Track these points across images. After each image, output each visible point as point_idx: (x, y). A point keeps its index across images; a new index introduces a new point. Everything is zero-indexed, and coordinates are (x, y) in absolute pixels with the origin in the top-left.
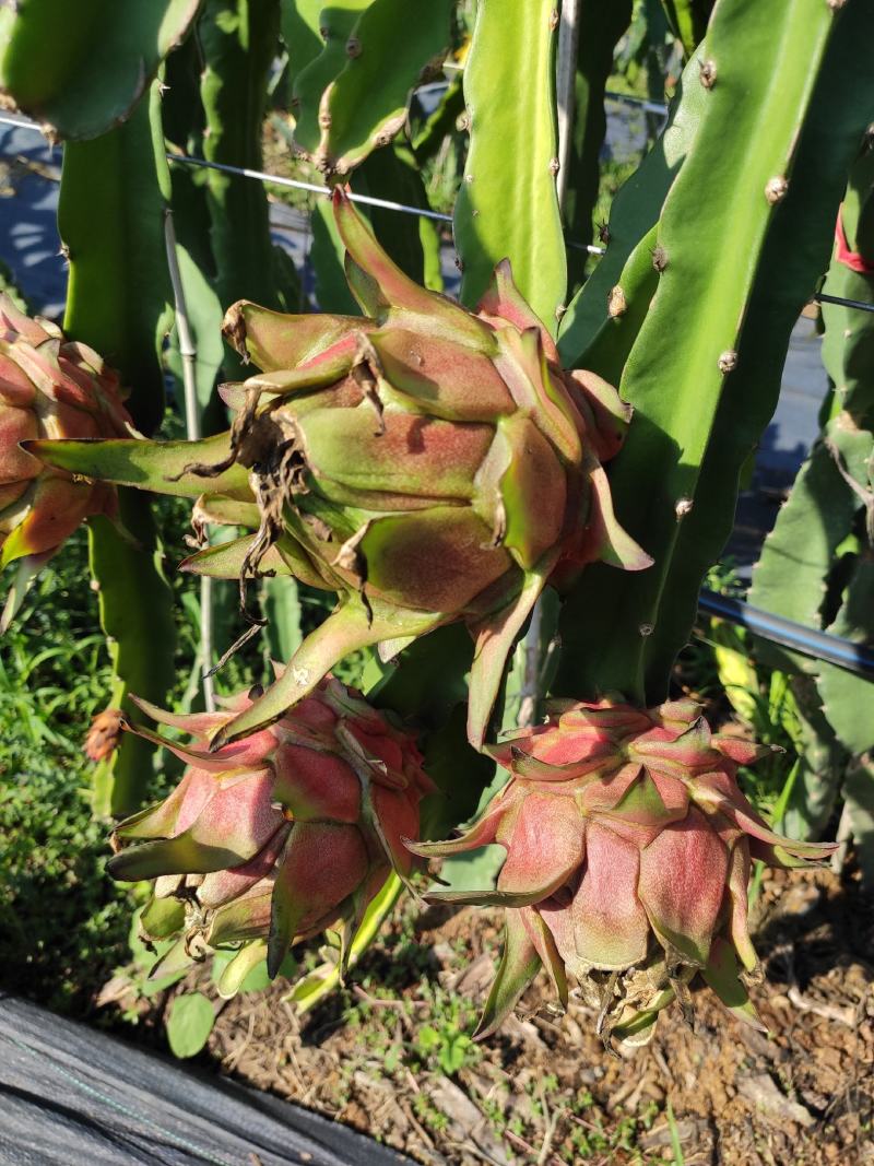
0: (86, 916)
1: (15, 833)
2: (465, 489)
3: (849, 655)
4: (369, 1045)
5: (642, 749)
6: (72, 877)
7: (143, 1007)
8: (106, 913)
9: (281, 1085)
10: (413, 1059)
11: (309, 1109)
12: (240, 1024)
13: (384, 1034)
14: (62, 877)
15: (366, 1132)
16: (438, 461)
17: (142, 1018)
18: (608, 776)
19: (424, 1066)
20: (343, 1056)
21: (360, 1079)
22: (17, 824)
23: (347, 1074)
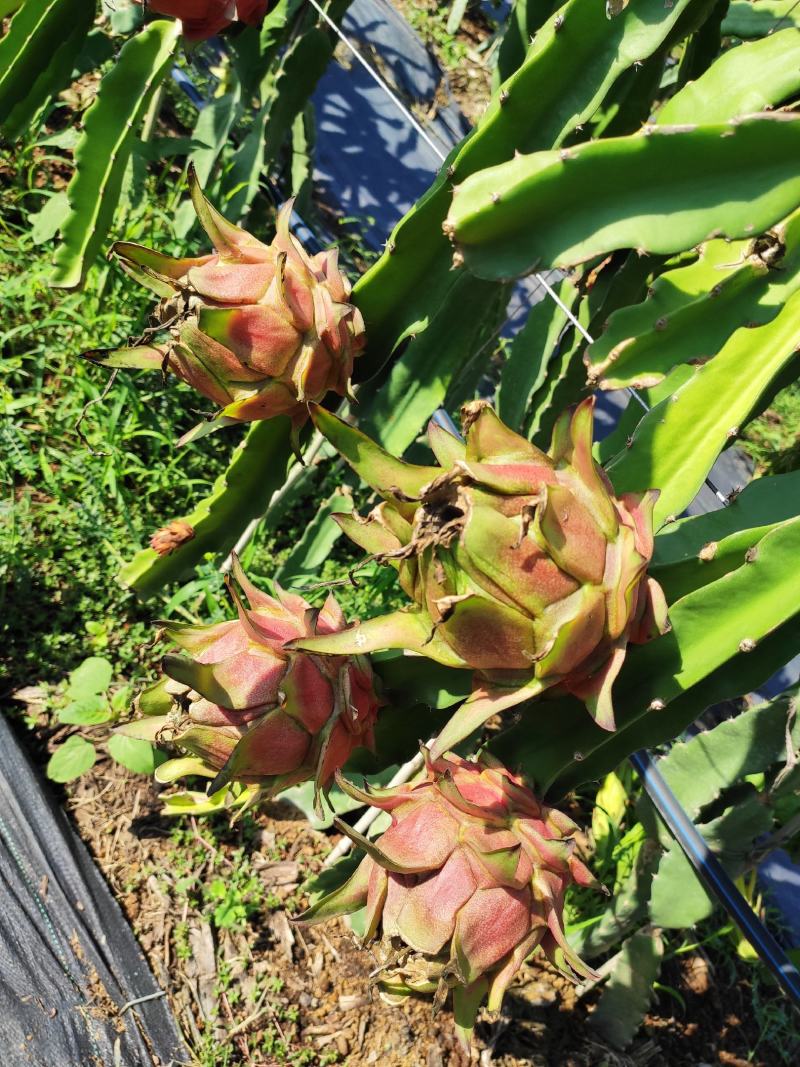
0: (49, 631)
1: (42, 538)
2: (537, 610)
3: (700, 854)
4: (174, 863)
5: (523, 829)
6: (58, 596)
7: (42, 721)
8: (64, 638)
9: (96, 845)
10: (196, 895)
11: (104, 876)
12: (98, 782)
13: (189, 864)
14: (52, 591)
15: (130, 922)
16: (534, 583)
17: (38, 728)
18: (491, 828)
19: (200, 907)
20: (151, 857)
21: (152, 882)
22: (48, 532)
23: (145, 872)
